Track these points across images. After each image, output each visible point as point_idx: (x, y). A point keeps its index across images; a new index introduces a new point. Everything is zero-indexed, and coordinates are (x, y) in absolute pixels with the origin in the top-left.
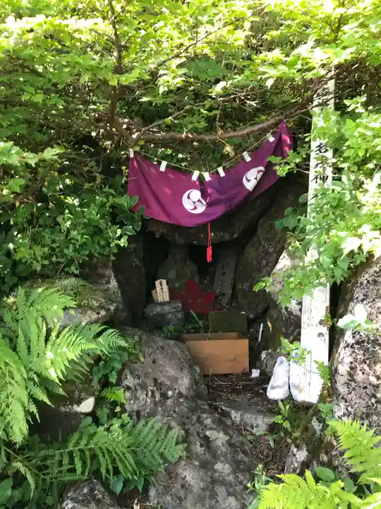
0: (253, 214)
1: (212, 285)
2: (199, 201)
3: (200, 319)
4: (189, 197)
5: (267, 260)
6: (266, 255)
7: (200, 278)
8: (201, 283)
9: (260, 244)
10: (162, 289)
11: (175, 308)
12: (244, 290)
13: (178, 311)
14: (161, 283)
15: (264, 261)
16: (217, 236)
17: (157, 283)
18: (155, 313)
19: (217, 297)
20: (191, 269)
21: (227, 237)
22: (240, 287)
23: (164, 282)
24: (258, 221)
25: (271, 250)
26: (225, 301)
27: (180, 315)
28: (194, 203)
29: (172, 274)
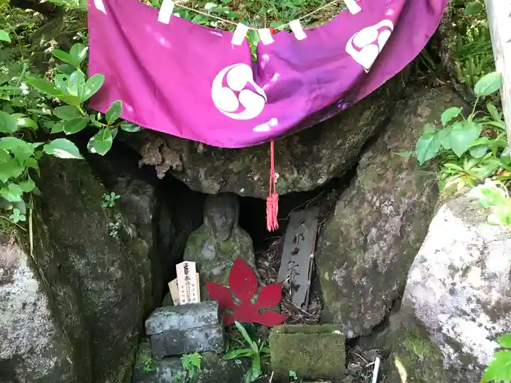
0: (355, 139)
1: (277, 269)
2: (248, 87)
3: (254, 338)
4: (225, 84)
5: (379, 229)
6: (377, 219)
7: (257, 257)
8: (258, 266)
9: (363, 200)
10: (187, 278)
11: (206, 320)
12: (334, 283)
13: (210, 327)
14: (186, 268)
15: (374, 231)
16: (286, 180)
17: (180, 267)
18: (167, 327)
19: (284, 293)
20: (241, 243)
21: (305, 184)
22: (327, 277)
23: (192, 266)
24: (359, 158)
25: (388, 210)
26: (299, 298)
27: (214, 333)
28: (237, 94)
29: (208, 253)
